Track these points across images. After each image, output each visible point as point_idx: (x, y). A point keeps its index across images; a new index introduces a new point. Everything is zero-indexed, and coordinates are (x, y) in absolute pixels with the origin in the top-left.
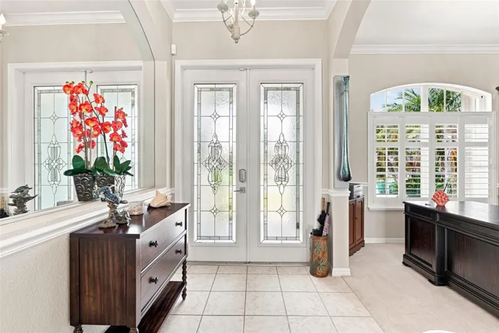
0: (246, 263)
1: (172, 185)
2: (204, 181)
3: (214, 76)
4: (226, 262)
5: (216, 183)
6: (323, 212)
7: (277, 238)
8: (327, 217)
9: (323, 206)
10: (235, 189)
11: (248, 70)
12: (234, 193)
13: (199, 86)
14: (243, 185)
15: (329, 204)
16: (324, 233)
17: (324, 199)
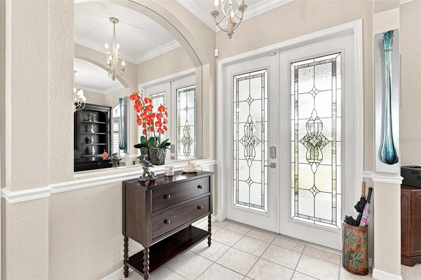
0: (275, 233)
1: (215, 158)
2: (241, 156)
3: (249, 66)
4: (258, 228)
5: (250, 157)
6: (363, 198)
7: (309, 218)
8: (367, 206)
9: (364, 191)
10: (266, 164)
11: (278, 54)
12: (266, 168)
13: (237, 77)
14: (273, 161)
15: (371, 190)
16: (362, 224)
17: (364, 184)
